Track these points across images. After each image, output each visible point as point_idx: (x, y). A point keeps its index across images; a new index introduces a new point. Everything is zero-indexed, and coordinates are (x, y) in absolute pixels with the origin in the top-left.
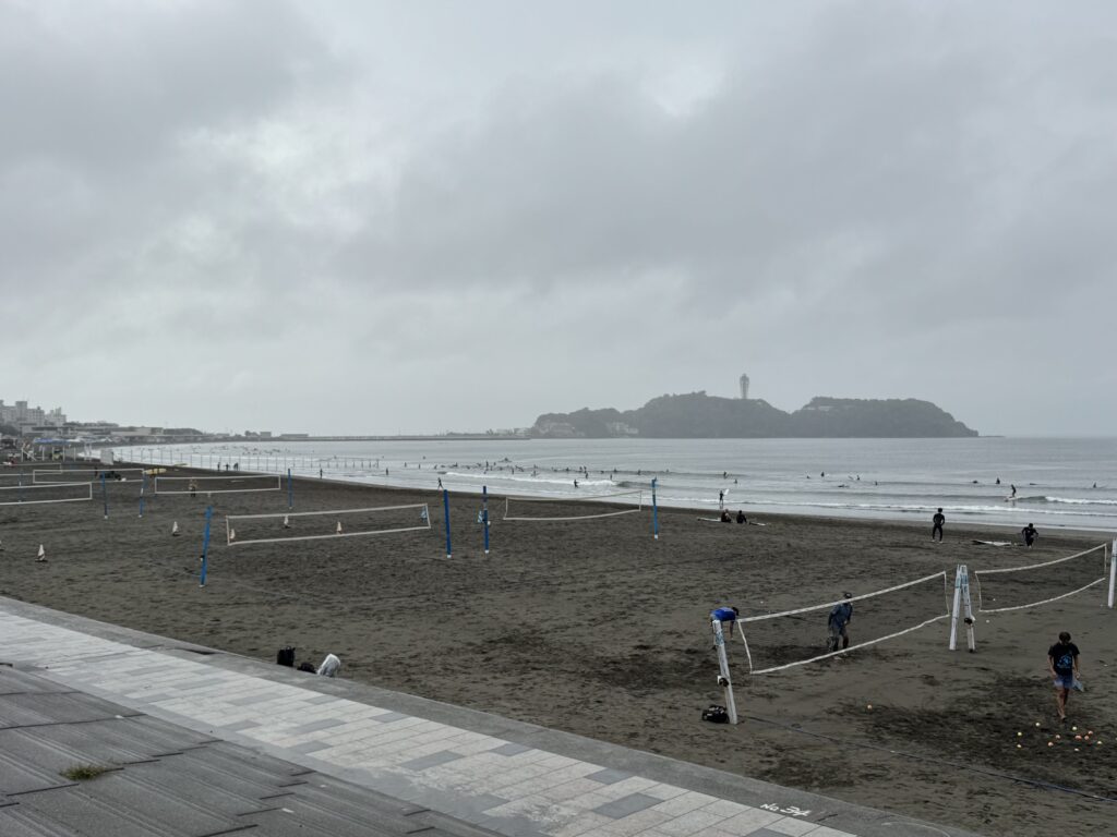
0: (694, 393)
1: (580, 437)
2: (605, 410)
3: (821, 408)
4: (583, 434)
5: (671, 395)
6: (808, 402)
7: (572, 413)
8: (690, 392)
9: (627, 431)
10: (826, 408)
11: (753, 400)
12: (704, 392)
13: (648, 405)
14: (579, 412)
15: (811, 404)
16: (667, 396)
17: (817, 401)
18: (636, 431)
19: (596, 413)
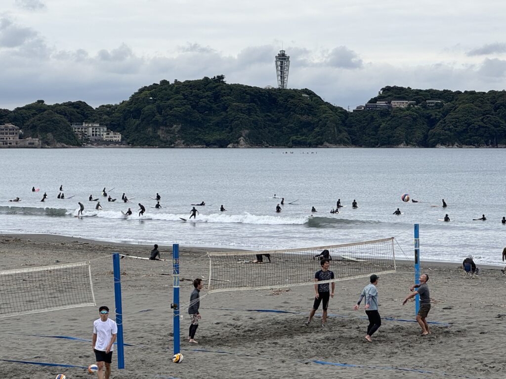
0: (206, 79)
1: (32, 146)
2: (70, 104)
3: (395, 104)
4: (36, 141)
5: (172, 82)
6: (377, 95)
7: (18, 109)
8: (201, 78)
9: (105, 137)
10: (403, 104)
11: (295, 91)
12: (221, 77)
13: (135, 98)
14: (28, 108)
15: (380, 98)
16: (164, 82)
17: (391, 93)
18: (118, 137)
19: (57, 109)
